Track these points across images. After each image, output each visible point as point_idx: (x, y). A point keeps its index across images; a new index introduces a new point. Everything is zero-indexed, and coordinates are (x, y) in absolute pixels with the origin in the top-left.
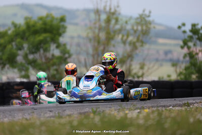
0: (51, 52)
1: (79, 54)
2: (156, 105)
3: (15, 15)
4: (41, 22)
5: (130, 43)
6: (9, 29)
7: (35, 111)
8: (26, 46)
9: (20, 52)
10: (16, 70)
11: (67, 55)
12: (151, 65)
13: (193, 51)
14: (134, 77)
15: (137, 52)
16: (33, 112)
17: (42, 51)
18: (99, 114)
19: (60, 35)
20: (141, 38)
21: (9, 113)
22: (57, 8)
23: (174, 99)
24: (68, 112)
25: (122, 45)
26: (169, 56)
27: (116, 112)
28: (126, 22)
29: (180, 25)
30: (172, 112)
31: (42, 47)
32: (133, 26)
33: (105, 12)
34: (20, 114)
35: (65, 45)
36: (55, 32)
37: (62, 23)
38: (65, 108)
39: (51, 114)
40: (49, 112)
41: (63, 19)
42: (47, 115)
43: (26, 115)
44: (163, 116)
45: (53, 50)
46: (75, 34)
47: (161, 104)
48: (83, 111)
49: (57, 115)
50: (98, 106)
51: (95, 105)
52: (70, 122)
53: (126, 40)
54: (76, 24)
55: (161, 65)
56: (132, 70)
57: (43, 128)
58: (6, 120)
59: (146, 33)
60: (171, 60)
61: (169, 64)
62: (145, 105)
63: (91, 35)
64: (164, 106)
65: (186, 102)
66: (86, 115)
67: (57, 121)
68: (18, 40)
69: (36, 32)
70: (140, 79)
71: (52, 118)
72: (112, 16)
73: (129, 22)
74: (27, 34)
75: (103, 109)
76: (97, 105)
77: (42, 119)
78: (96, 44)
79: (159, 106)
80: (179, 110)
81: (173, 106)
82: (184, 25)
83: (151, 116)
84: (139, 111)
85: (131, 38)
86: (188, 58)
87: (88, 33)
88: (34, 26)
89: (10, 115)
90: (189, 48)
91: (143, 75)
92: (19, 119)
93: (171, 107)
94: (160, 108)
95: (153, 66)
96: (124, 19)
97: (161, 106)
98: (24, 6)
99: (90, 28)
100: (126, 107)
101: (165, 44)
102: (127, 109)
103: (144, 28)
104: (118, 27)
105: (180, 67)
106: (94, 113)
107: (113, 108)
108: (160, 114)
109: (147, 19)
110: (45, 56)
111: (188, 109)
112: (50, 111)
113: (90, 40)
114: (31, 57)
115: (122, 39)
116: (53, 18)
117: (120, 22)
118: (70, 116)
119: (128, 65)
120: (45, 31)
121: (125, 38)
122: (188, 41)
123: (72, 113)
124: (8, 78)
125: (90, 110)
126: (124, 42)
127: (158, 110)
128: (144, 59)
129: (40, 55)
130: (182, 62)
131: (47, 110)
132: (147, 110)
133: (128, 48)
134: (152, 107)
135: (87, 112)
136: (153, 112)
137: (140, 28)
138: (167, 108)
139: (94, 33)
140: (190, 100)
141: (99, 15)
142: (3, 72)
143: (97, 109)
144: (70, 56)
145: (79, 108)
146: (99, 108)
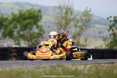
0: (33, 31)
2: (94, 63)
3: (13, 8)
4: (28, 13)
5: (79, 27)
7: (24, 64)
8: (19, 26)
9: (15, 30)
10: (13, 40)
11: (42, 32)
12: (91, 40)
13: (115, 32)
14: (81, 46)
15: (83, 32)
17: (28, 30)
18: (61, 67)
19: (39, 20)
20: (85, 24)
21: (8, 65)
22: (37, 5)
23: (104, 60)
24: (43, 65)
25: (74, 28)
26: (102, 35)
27: (71, 66)
28: (77, 15)
29: (109, 17)
30: (103, 67)
31: (28, 27)
32: (81, 17)
33: (65, 8)
34: (16, 66)
35: (41, 26)
36: (36, 19)
37: (39, 14)
38: (41, 63)
39: (33, 66)
41: (40, 11)
43: (19, 66)
44: (98, 70)
45: (35, 29)
47: (97, 63)
48: (52, 65)
49: (37, 67)
52: (45, 71)
53: (77, 25)
54: (48, 15)
55: (97, 40)
56: (80, 42)
57: (29, 74)
58: (7, 69)
59: (88, 21)
60: (102, 37)
61: (102, 39)
62: (88, 63)
63: (57, 21)
64: (99, 64)
65: (111, 62)
66: (53, 67)
67: (37, 70)
68: (15, 23)
69: (25, 19)
70: (85, 48)
71: (34, 69)
72: (69, 10)
73: (78, 15)
74: (20, 19)
75: (63, 64)
78: (60, 26)
80: (107, 66)
81: (104, 64)
82: (111, 17)
84: (84, 66)
85: (79, 24)
86: (112, 36)
87: (55, 20)
88: (24, 15)
89: (9, 66)
90: (113, 30)
91: (86, 45)
92: (15, 69)
93: (103, 64)
94: (96, 65)
95: (92, 40)
96: (76, 13)
97: (97, 64)
98: (18, 4)
99: (56, 17)
100: (77, 64)
101: (99, 28)
102: (78, 64)
103: (88, 18)
104: (72, 17)
105: (108, 41)
106: (58, 66)
107: (69, 64)
108: (97, 68)
109: (89, 13)
110: (30, 33)
111: (113, 66)
112: (33, 65)
113: (56, 24)
114: (21, 33)
115: (74, 24)
116: (35, 11)
117: (74, 14)
118: (44, 68)
119: (78, 39)
120: (30, 18)
121: (76, 23)
122: (112, 27)
123: (46, 66)
124: (8, 45)
125: (56, 65)
126: (76, 26)
127: (96, 66)
128: (87, 36)
129: (27, 32)
130: (109, 39)
131: (31, 64)
132: (89, 66)
133: (78, 29)
134: (92, 64)
135: (54, 66)
136: (92, 67)
137: (85, 18)
138: (101, 65)
139: (59, 20)
140: (114, 60)
141: (62, 10)
142: (5, 41)
143: (60, 65)
144: (44, 33)
145: (49, 63)
146: (61, 64)
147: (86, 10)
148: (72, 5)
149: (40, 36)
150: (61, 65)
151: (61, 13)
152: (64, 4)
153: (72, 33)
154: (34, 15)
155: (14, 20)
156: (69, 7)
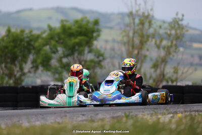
0: (85, 56)
1: (113, 57)
2: (188, 109)
3: (50, 18)
4: (77, 26)
5: (164, 48)
6: (44, 32)
7: (67, 114)
8: (60, 49)
9: (53, 55)
10: (49, 73)
11: (101, 58)
12: (185, 70)
14: (168, 82)
15: (171, 56)
16: (66, 116)
17: (76, 54)
18: (132, 118)
19: (96, 39)
20: (174, 42)
21: (41, 116)
22: (92, 12)
24: (100, 116)
25: (156, 50)
27: (149, 116)
28: (160, 27)
31: (77, 50)
33: (139, 16)
34: (53, 118)
37: (96, 27)
38: (97, 112)
39: (84, 118)
40: (81, 116)
41: (96, 23)
42: (80, 119)
44: (196, 121)
46: (110, 38)
47: (195, 109)
48: (115, 115)
49: (90, 119)
50: (131, 111)
51: (128, 109)
52: (103, 126)
53: (160, 44)
54: (111, 28)
55: (196, 70)
58: (38, 123)
59: (178, 38)
62: (178, 110)
63: (125, 39)
64: (198, 111)
66: (118, 119)
67: (89, 125)
68: (53, 42)
70: (174, 84)
71: (85, 122)
72: (146, 19)
73: (163, 27)
75: (136, 113)
76: (130, 109)
77: (74, 122)
78: (131, 48)
79: (192, 111)
83: (184, 121)
84: (171, 115)
85: (165, 43)
87: (123, 37)
88: (70, 28)
89: (43, 118)
91: (176, 80)
92: (52, 123)
94: (193, 113)
96: (159, 24)
97: (194, 111)
98: (59, 10)
100: (159, 112)
101: (199, 49)
102: (161, 113)
104: (151, 31)
106: (127, 117)
107: (146, 113)
108: (192, 119)
109: (180, 23)
112: (83, 115)
113: (124, 44)
114: (65, 60)
115: (156, 43)
116: (88, 22)
117: (154, 26)
118: (102, 120)
120: (80, 34)
121: (158, 42)
123: (104, 117)
124: (42, 81)
125: (123, 114)
126: (158, 47)
127: (191, 115)
129: (74, 59)
131: (80, 113)
132: (180, 115)
133: (162, 53)
134: (185, 111)
135: (120, 116)
136: (186, 117)
137: (173, 32)
138: (200, 113)
139: (128, 36)
141: (134, 19)
142: (37, 75)
143: (129, 114)
144: (104, 59)
145: (112, 112)
146: (132, 112)
147: (175, 19)
148: (152, 10)
149: (97, 65)
150: (131, 114)
151: (132, 25)
152: (137, 8)
153: (151, 60)
154: (86, 29)
155: (51, 38)
156: (146, 14)
